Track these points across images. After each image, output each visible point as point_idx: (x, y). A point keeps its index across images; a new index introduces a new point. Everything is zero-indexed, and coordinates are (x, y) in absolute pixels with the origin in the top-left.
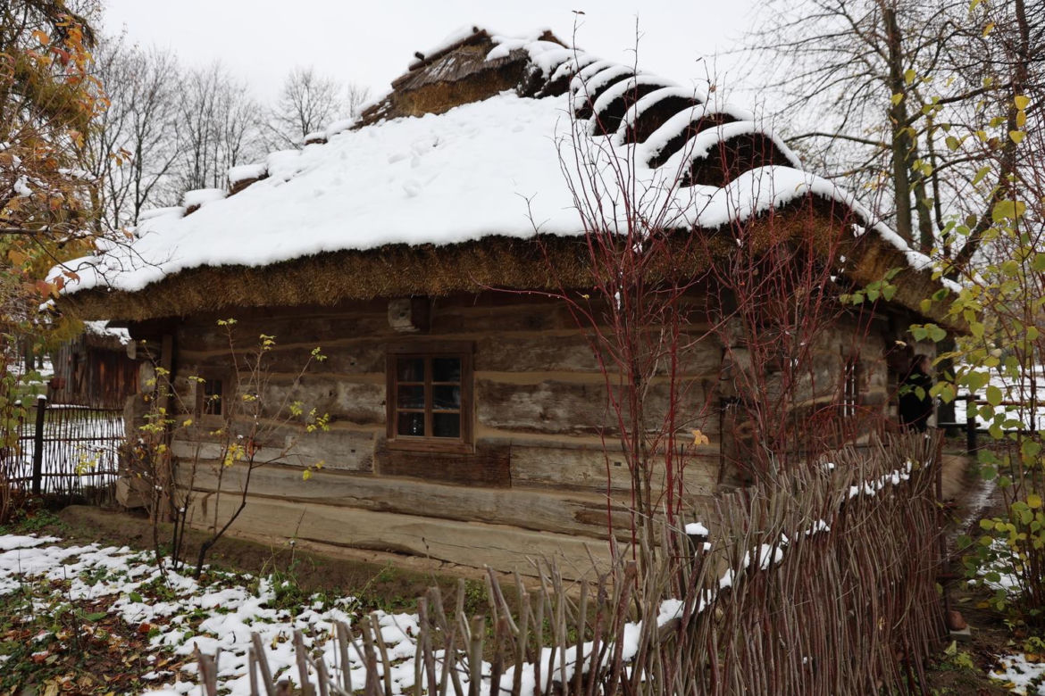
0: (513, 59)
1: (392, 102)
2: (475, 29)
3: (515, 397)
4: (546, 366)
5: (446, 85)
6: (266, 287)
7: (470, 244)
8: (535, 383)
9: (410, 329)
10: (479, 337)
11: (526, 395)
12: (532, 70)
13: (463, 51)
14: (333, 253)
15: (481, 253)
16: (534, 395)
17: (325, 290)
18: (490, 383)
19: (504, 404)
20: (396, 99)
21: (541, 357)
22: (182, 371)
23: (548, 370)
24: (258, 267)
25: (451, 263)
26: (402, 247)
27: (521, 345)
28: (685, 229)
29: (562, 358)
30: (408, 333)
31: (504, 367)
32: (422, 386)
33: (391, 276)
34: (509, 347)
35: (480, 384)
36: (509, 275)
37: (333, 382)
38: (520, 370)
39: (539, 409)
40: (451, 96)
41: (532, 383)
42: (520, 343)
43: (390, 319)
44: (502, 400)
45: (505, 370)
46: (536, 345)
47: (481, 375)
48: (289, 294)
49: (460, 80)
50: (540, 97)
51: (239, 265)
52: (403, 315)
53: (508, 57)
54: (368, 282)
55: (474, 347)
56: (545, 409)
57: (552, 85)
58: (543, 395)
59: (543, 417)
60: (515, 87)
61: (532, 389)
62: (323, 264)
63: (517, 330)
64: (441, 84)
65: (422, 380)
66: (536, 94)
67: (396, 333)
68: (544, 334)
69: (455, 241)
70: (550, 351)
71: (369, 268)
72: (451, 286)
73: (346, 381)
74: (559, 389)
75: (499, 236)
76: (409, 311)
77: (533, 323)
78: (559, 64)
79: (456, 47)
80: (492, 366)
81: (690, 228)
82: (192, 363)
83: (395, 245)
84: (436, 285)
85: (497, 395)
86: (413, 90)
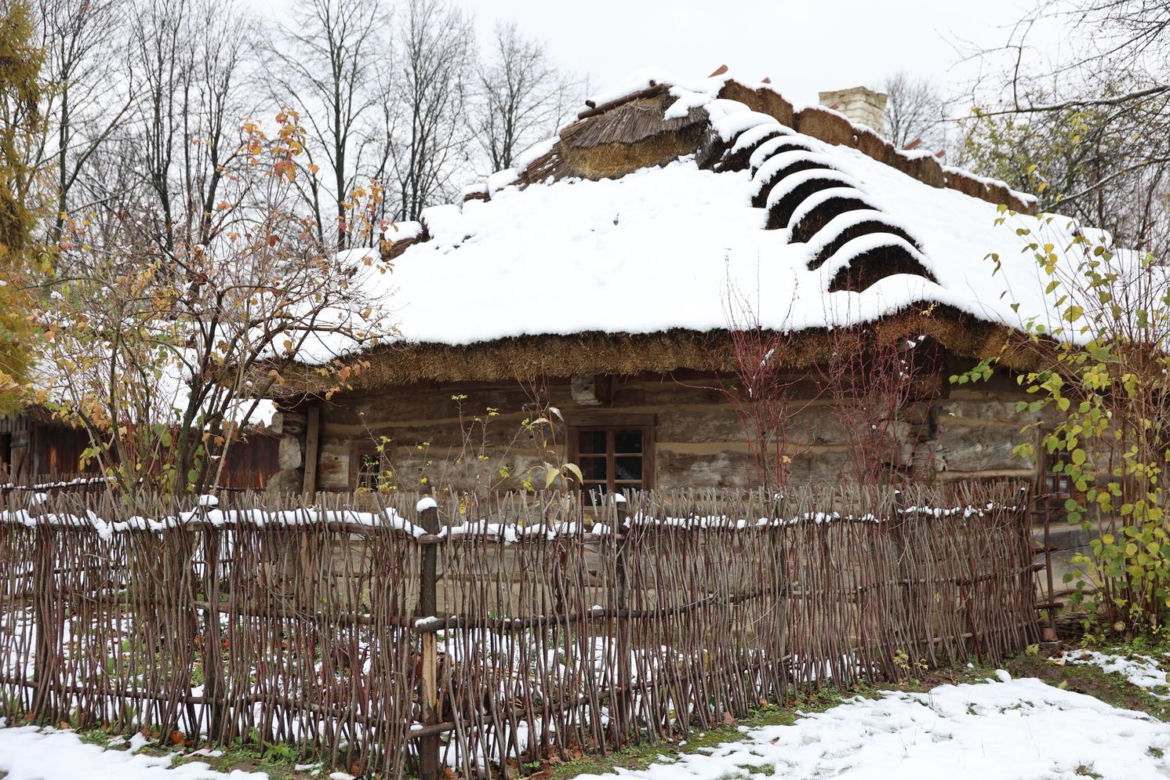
0: (692, 121)
1: (559, 154)
2: (652, 83)
3: (695, 467)
4: (724, 437)
5: (622, 146)
6: (465, 363)
7: (659, 334)
8: (714, 453)
9: (594, 402)
10: (659, 410)
11: (705, 464)
12: (713, 137)
13: (639, 105)
14: (535, 336)
15: (668, 342)
16: (713, 464)
17: (523, 368)
18: (671, 454)
19: (685, 473)
20: (564, 150)
21: (719, 429)
22: (329, 446)
23: (725, 441)
24: (459, 346)
25: (642, 349)
26: (601, 334)
27: (701, 417)
28: (826, 328)
29: (739, 430)
30: (589, 406)
31: (684, 438)
32: (604, 459)
33: (588, 357)
34: (689, 419)
35: (661, 455)
36: (691, 360)
37: (511, 455)
38: (699, 442)
39: (717, 477)
40: (627, 157)
41: (710, 453)
42: (700, 415)
43: (573, 393)
44: (683, 469)
45: (685, 441)
46: (715, 418)
47: (662, 446)
48: (489, 371)
49: (637, 142)
50: (719, 170)
51: (439, 344)
52: (586, 389)
53: (687, 118)
54: (566, 362)
55: (656, 420)
56: (723, 477)
57: (731, 157)
58: (721, 464)
59: (721, 484)
60: (695, 152)
61: (712, 459)
62: (524, 345)
63: (697, 403)
64: (616, 145)
65: (604, 452)
66: (716, 166)
67: (578, 407)
68: (722, 407)
69: (646, 332)
70: (727, 423)
71: (568, 350)
72: (641, 367)
73: (523, 454)
74: (735, 459)
75: (682, 329)
76: (593, 386)
77: (712, 397)
78: (739, 133)
79: (631, 98)
80: (673, 438)
81: (830, 328)
82: (341, 438)
83: (593, 332)
84: (629, 365)
85: (677, 464)
86: (586, 148)
